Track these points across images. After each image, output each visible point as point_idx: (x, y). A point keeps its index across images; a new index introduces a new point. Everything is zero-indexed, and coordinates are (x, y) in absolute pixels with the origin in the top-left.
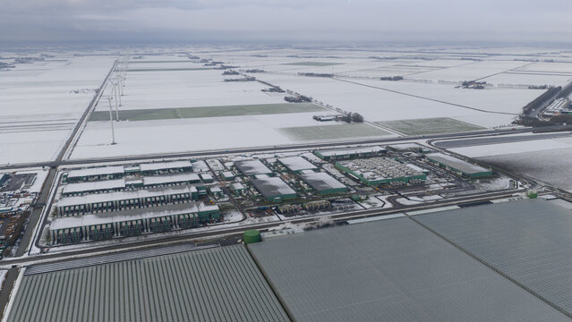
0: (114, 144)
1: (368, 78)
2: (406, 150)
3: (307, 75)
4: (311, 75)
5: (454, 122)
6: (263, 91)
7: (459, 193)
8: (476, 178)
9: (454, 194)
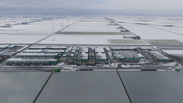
0: (54, 40)
1: (159, 25)
2: (145, 49)
3: (138, 24)
4: (139, 24)
5: (177, 41)
6: (116, 28)
7: (148, 66)
8: (161, 61)
9: (146, 66)
